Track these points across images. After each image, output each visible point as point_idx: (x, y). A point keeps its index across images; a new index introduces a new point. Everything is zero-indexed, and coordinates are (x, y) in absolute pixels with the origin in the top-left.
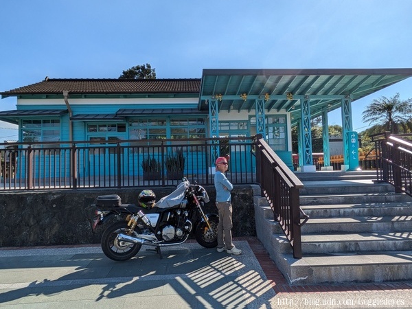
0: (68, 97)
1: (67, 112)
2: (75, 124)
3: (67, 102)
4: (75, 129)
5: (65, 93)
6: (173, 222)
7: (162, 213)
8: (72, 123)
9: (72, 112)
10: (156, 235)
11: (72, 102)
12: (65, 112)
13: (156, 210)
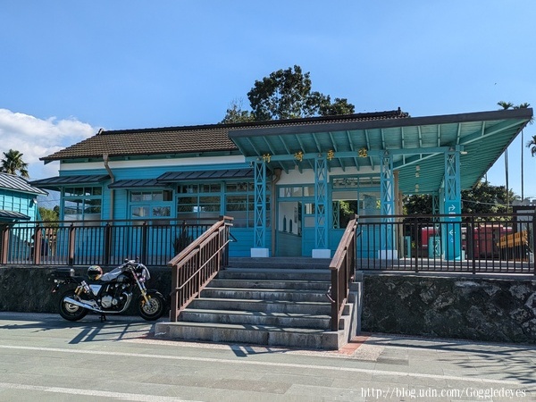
0: (108, 161)
1: (108, 177)
2: (117, 193)
3: (107, 166)
4: (117, 197)
5: (105, 157)
6: (111, 293)
7: (104, 284)
8: (114, 191)
9: (115, 178)
10: (97, 303)
11: (113, 165)
12: (106, 178)
13: (99, 282)
